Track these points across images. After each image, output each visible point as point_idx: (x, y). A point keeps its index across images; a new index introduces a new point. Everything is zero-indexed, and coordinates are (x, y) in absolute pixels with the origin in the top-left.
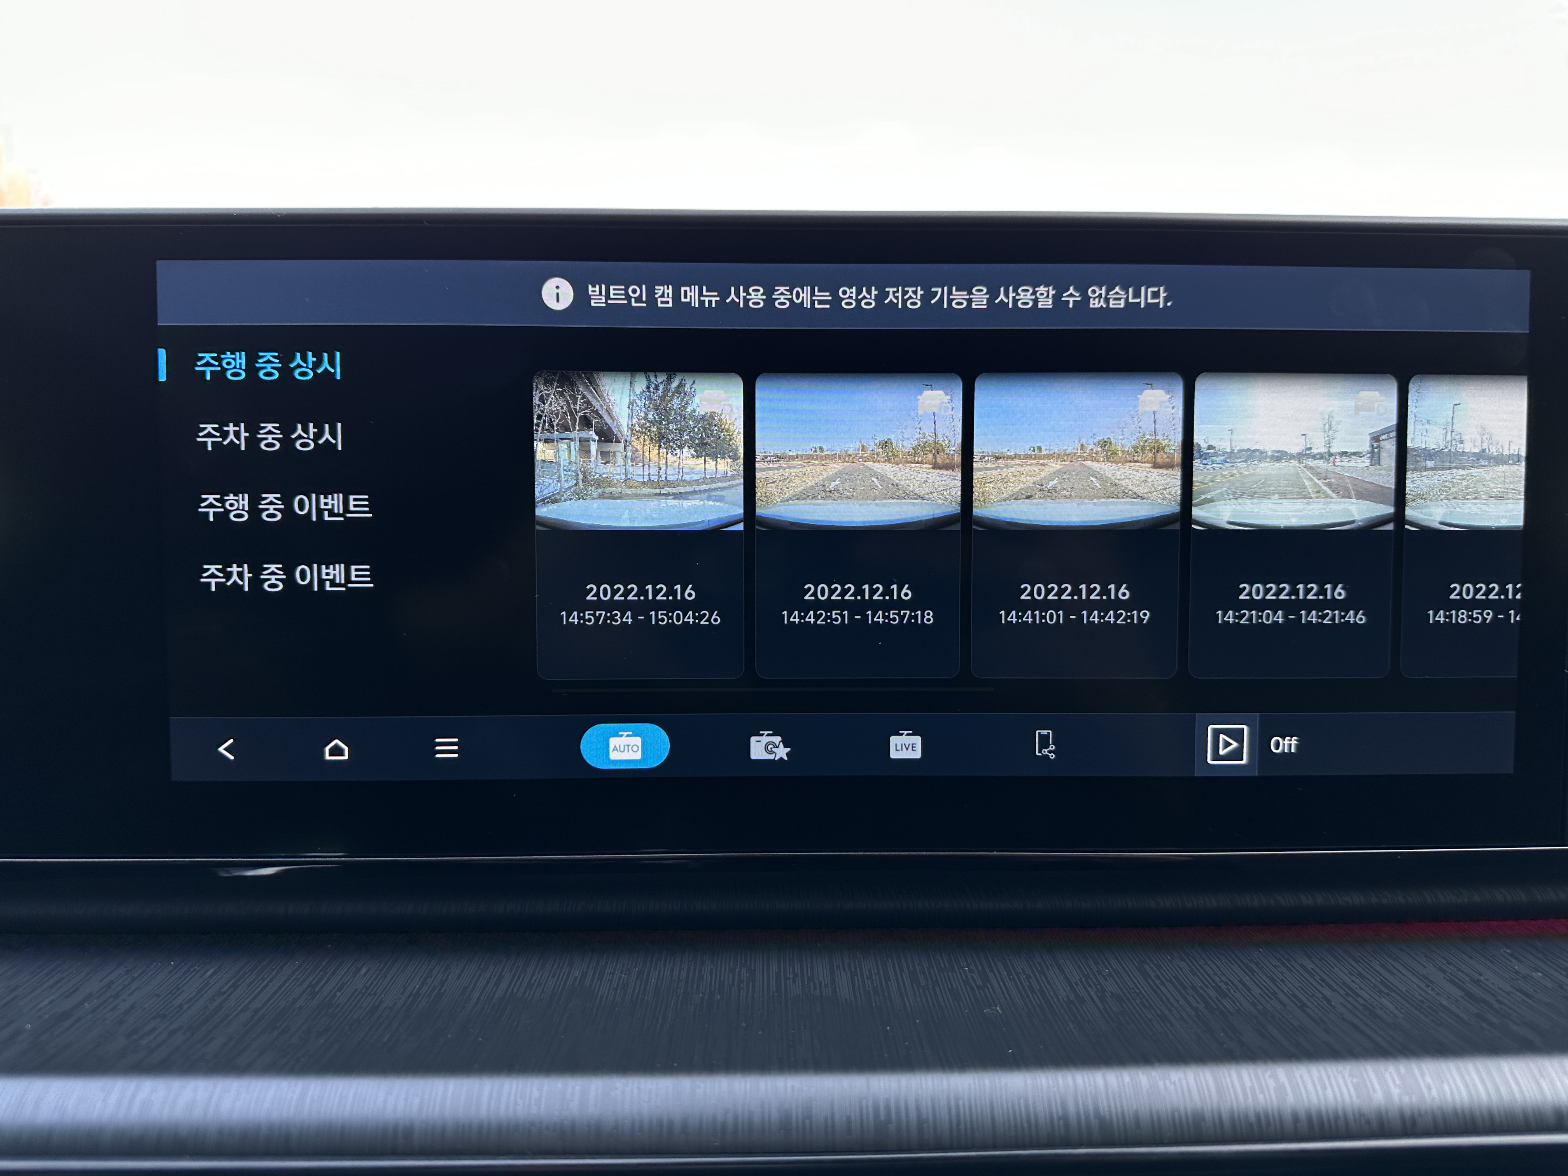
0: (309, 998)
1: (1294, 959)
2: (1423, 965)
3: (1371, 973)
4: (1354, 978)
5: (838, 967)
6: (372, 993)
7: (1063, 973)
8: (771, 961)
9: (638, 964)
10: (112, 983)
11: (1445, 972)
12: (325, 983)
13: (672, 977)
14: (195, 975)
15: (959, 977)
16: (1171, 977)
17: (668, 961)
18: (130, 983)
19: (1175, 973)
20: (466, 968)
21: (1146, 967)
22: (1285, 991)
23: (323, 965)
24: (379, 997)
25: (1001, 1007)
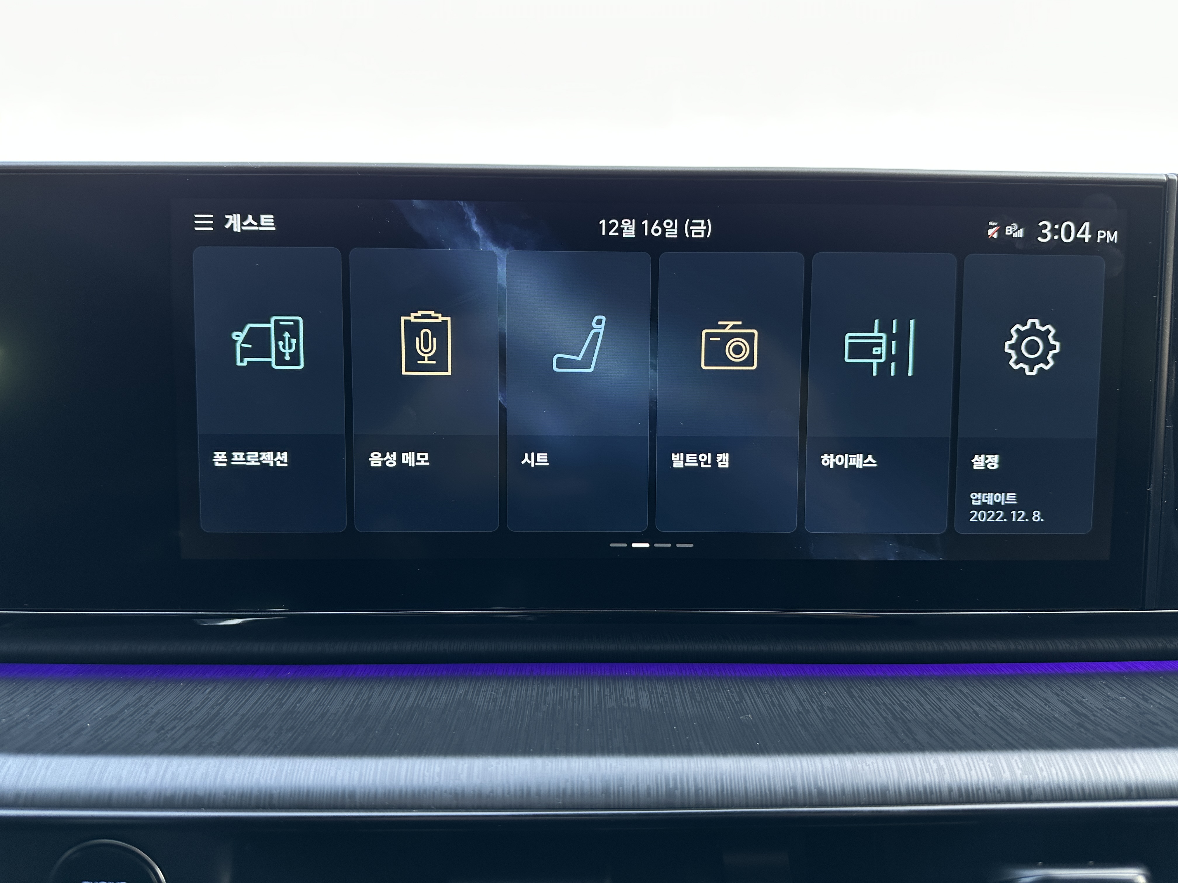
0: (278, 707)
1: (955, 686)
2: (1044, 691)
3: (1008, 696)
4: (995, 699)
5: (640, 688)
6: (321, 704)
7: (795, 693)
8: (594, 684)
9: (503, 685)
10: (142, 697)
11: (1058, 695)
12: (289, 698)
13: (526, 694)
14: (198, 692)
15: (723, 695)
16: (870, 697)
17: (523, 684)
18: (154, 698)
19: (872, 695)
20: (385, 689)
21: (852, 690)
22: (948, 707)
23: (286, 686)
24: (326, 707)
25: (752, 716)
